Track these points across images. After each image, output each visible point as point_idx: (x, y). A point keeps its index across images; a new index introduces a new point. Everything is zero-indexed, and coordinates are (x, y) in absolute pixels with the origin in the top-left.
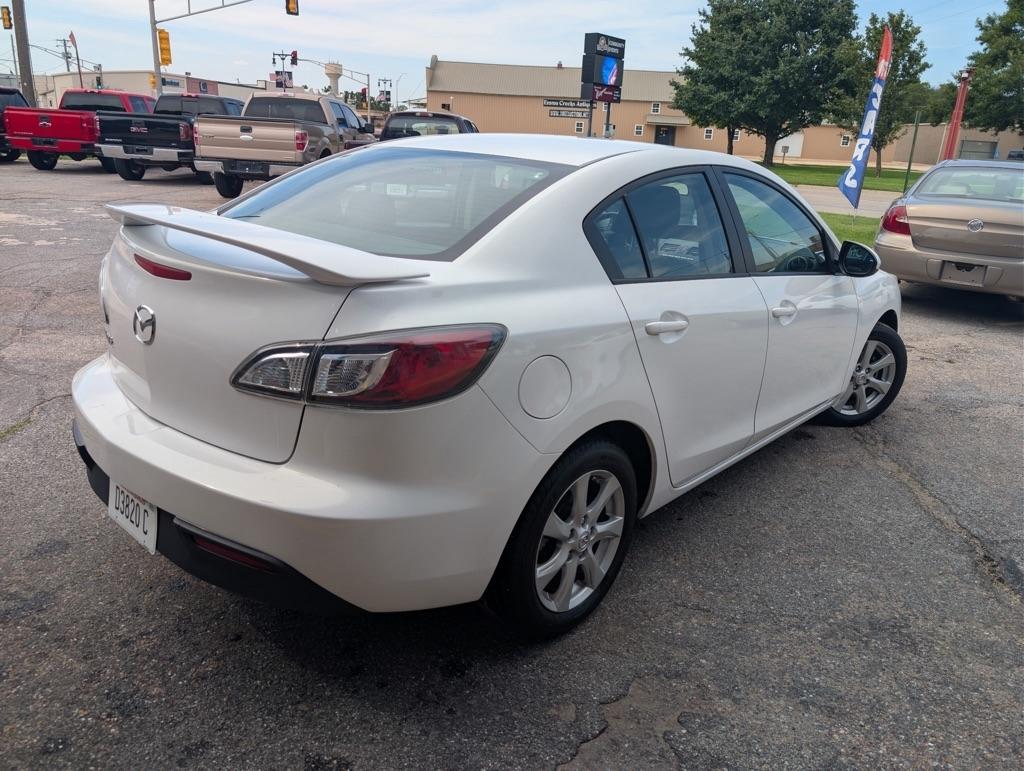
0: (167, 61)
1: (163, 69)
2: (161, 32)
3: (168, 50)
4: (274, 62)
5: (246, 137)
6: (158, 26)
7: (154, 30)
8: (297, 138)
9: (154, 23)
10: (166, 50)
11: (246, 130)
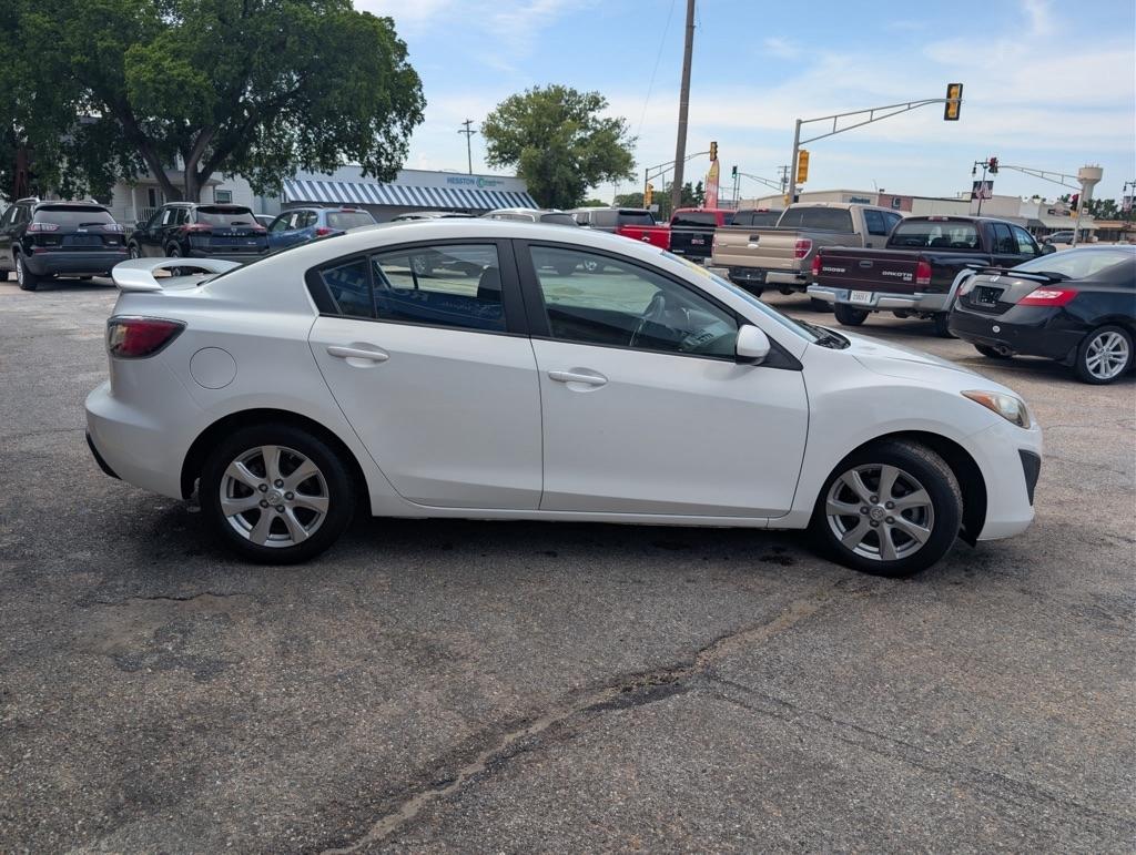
0: (803, 179)
1: (798, 186)
2: (803, 152)
3: (806, 169)
4: (974, 172)
5: (753, 245)
6: (800, 148)
7: (796, 150)
8: (797, 246)
9: (797, 144)
10: (804, 169)
11: (754, 239)
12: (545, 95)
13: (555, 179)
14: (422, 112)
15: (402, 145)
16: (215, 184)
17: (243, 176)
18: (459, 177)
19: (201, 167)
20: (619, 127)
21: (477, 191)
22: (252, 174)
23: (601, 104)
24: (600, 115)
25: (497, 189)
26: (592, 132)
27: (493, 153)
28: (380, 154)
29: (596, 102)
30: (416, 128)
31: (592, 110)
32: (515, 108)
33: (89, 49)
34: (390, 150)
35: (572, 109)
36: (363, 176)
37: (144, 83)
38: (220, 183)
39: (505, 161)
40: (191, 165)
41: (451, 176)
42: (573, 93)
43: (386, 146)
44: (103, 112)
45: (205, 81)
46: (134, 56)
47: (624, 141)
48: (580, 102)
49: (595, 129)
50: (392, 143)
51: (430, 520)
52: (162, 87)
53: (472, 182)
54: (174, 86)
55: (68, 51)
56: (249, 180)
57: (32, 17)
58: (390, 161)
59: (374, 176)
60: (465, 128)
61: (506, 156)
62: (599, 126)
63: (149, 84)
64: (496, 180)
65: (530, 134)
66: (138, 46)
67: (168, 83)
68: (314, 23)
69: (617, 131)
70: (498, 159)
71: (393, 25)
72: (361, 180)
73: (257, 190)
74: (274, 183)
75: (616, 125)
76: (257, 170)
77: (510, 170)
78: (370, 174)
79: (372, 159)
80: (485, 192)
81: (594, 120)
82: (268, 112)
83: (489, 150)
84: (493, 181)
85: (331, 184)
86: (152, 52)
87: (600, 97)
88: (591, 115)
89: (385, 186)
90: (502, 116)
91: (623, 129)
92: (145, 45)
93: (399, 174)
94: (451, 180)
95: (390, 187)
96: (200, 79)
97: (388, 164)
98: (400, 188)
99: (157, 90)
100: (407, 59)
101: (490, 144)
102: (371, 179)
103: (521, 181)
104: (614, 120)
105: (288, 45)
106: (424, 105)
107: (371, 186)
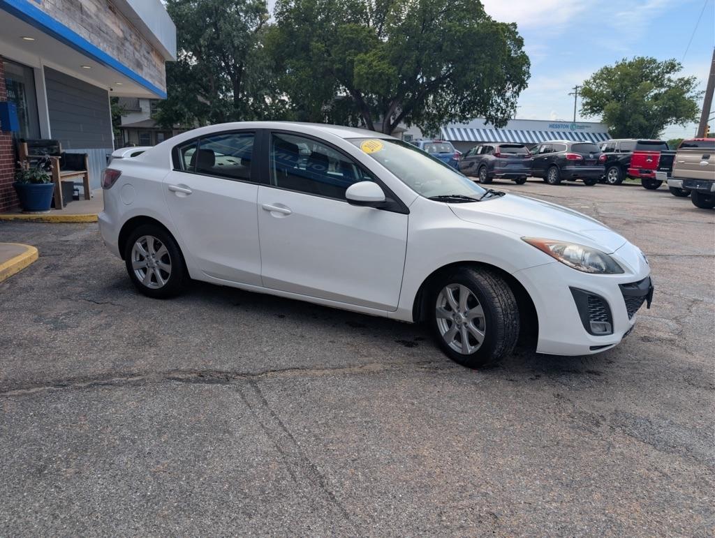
5: (705, 162)
11: (706, 158)
12: (630, 64)
13: (628, 124)
14: (527, 82)
15: (512, 103)
16: (403, 131)
17: (418, 126)
18: (558, 124)
19: (392, 122)
20: (690, 84)
21: (570, 133)
22: (423, 125)
23: (676, 68)
24: (674, 76)
25: (585, 131)
26: (666, 89)
27: (586, 107)
28: (498, 110)
29: (672, 67)
30: (522, 92)
31: (667, 73)
32: (606, 74)
33: (342, 61)
34: (504, 107)
35: (651, 73)
36: (485, 124)
37: (362, 75)
38: (406, 131)
39: (593, 112)
40: (386, 120)
41: (551, 123)
42: (654, 61)
43: (503, 105)
44: (347, 93)
45: (394, 71)
46: (359, 60)
47: (693, 94)
48: (658, 67)
49: (669, 86)
50: (506, 102)
51: (224, 286)
52: (370, 76)
53: (567, 126)
54: (376, 76)
55: (333, 62)
56: (420, 128)
57: (317, 44)
58: (504, 114)
59: (493, 124)
60: (574, 91)
61: (595, 109)
62: (672, 84)
63: (365, 76)
64: (585, 125)
65: (614, 93)
66: (362, 55)
67: (375, 73)
68: (460, 32)
69: (688, 87)
70: (589, 111)
71: (516, 27)
72: (484, 127)
73: (424, 133)
74: (435, 129)
75: (688, 82)
76: (426, 122)
77: (597, 118)
78: (490, 123)
79: (493, 113)
80: (576, 133)
81: (669, 80)
82: (433, 88)
83: (584, 105)
84: (583, 126)
85: (465, 130)
86: (369, 57)
87: (676, 63)
88: (667, 76)
89: (500, 130)
90: (595, 81)
91: (693, 86)
92: (366, 54)
93: (509, 122)
94: (551, 126)
95: (503, 131)
96: (391, 71)
97: (502, 116)
98: (510, 131)
99: (368, 78)
100: (523, 49)
101: (584, 101)
102: (490, 126)
103: (603, 125)
104: (686, 79)
105: (444, 48)
106: (529, 77)
107: (491, 131)
